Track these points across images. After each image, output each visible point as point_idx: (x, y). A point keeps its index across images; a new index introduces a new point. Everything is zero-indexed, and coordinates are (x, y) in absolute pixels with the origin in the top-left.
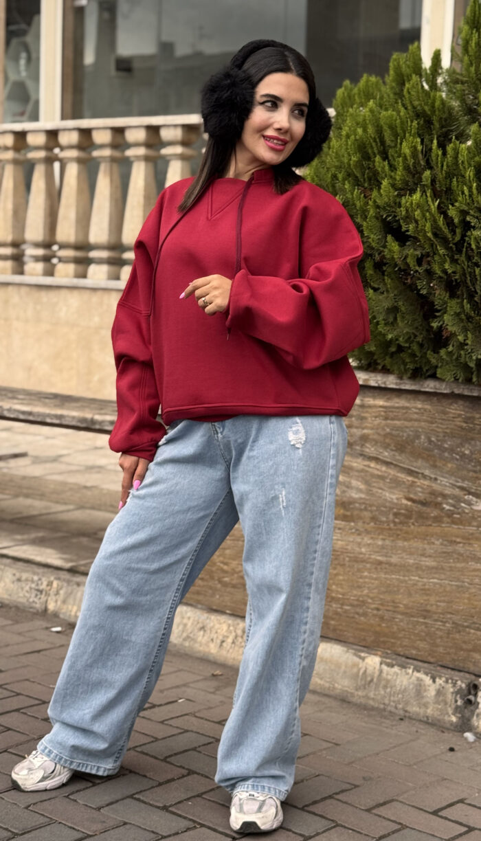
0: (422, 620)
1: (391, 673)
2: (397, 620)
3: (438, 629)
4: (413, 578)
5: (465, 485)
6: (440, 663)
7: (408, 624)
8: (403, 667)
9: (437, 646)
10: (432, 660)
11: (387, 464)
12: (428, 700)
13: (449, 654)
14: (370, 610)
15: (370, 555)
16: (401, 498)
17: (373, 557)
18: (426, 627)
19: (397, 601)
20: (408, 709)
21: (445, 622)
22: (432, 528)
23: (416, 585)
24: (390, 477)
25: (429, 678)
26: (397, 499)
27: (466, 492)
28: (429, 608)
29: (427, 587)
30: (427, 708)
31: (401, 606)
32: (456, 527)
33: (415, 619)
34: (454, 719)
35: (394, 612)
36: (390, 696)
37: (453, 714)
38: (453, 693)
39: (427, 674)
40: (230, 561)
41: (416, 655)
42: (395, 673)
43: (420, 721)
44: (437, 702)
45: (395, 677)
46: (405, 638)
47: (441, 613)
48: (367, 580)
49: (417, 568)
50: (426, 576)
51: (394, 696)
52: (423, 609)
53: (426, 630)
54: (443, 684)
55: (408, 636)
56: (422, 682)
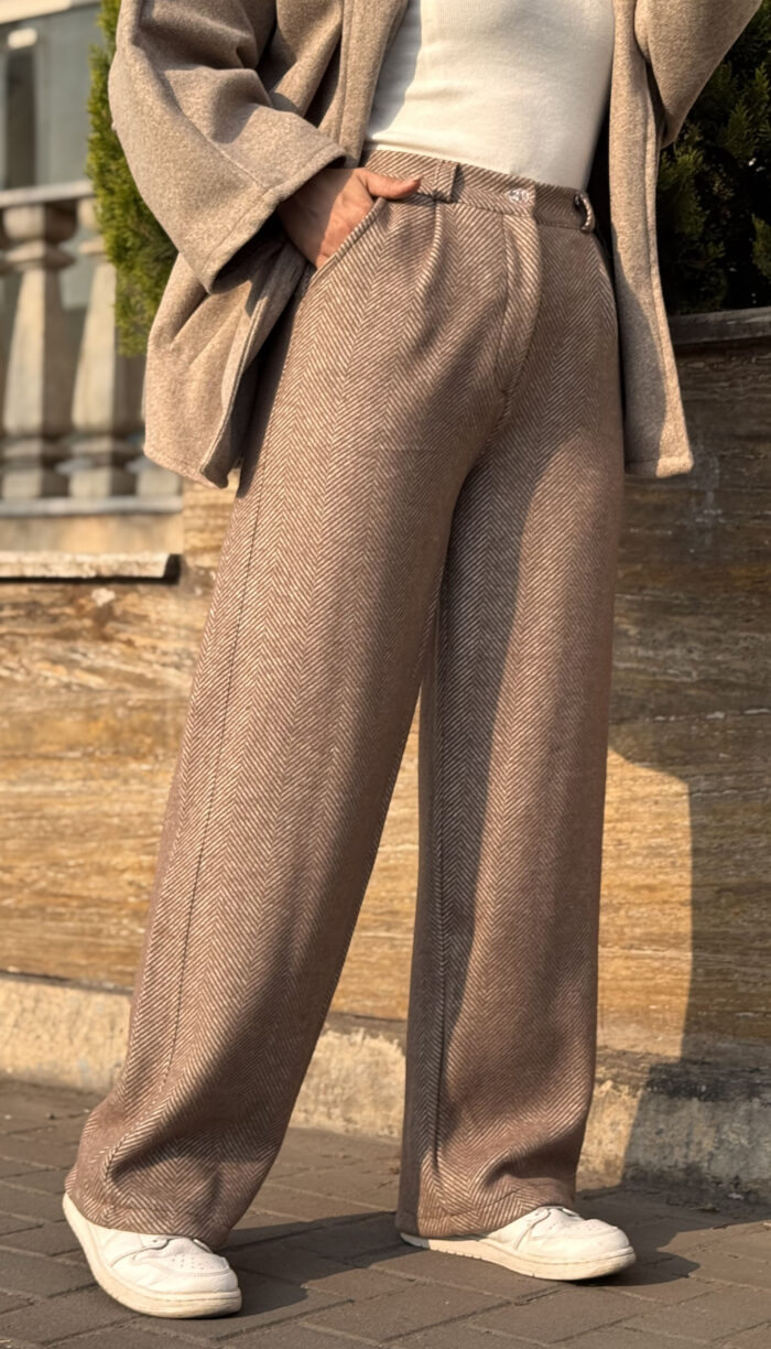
12: (392, 1092)
20: (354, 1115)
25: (394, 1047)
30: (390, 1110)
36: (317, 1095)
40: (15, 863)
45: (328, 1054)
51: (325, 1093)
52: (385, 909)
55: (357, 972)
56: (380, 1058)
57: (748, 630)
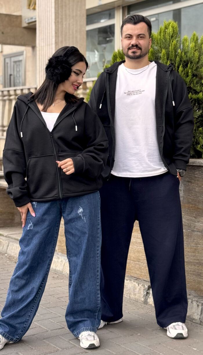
0: (138, 263)
1: (127, 283)
2: (131, 263)
3: (142, 266)
4: (135, 247)
6: (143, 279)
7: (134, 264)
8: (130, 280)
9: (142, 273)
10: (141, 278)
12: (137, 293)
13: (145, 275)
18: (139, 265)
19: (131, 256)
21: (144, 263)
23: (136, 249)
28: (140, 258)
29: (139, 250)
30: (136, 295)
31: (132, 257)
33: (136, 262)
34: (143, 299)
35: (130, 260)
37: (143, 297)
38: (143, 290)
39: (137, 283)
41: (137, 276)
42: (128, 282)
43: (134, 300)
44: (139, 293)
46: (134, 270)
47: (143, 260)
49: (136, 243)
50: (139, 246)
53: (139, 266)
54: (141, 286)
56: (135, 286)
57: (188, 216)
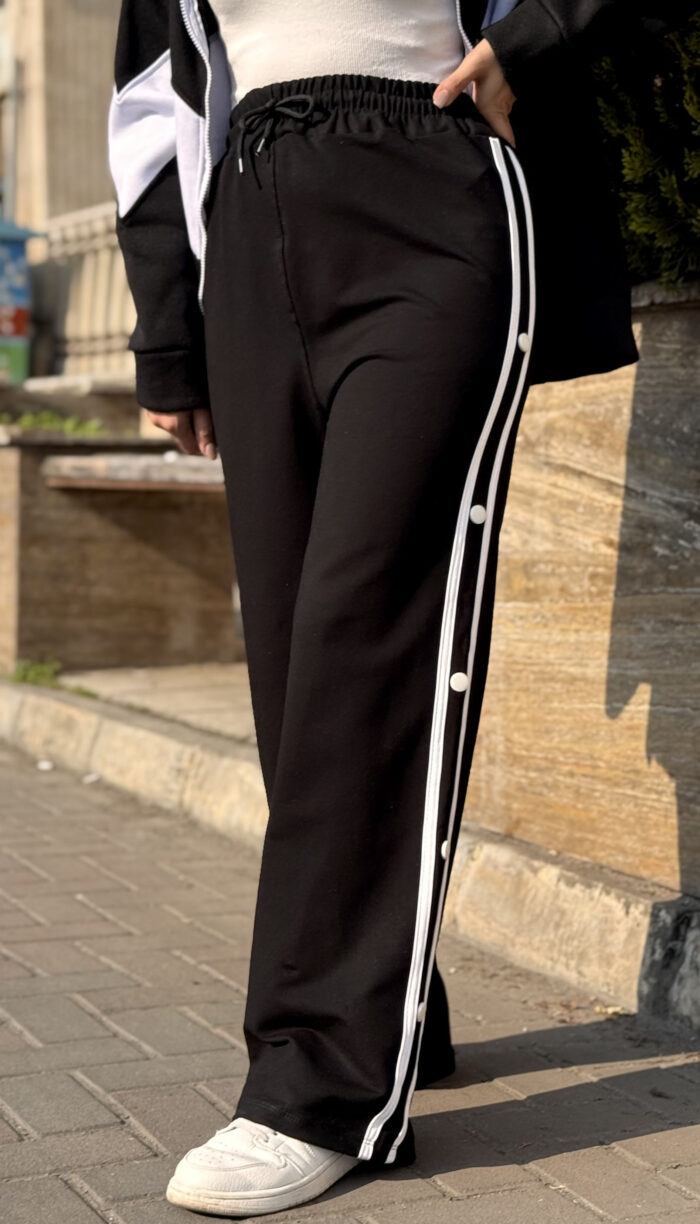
0: (630, 792)
1: (571, 898)
3: (652, 807)
5: (684, 501)
6: (656, 879)
8: (588, 885)
11: (580, 474)
14: (561, 778)
15: (561, 664)
16: (598, 542)
17: (564, 668)
18: (636, 805)
20: (585, 969)
21: (660, 795)
22: (640, 597)
24: (584, 501)
25: (621, 906)
26: (594, 545)
27: (685, 515)
32: (671, 590)
33: (620, 791)
38: (650, 936)
41: (622, 863)
42: (576, 896)
45: (574, 906)
46: (608, 830)
48: (556, 717)
51: (567, 944)
55: (612, 827)
56: (610, 915)
